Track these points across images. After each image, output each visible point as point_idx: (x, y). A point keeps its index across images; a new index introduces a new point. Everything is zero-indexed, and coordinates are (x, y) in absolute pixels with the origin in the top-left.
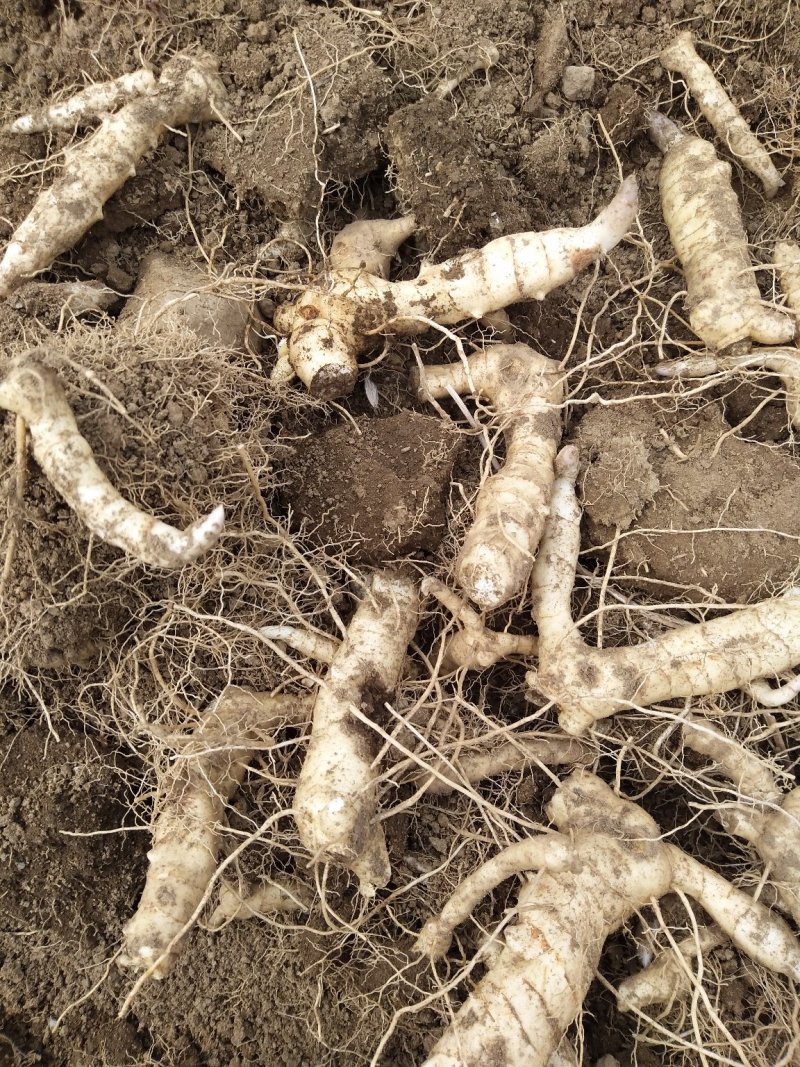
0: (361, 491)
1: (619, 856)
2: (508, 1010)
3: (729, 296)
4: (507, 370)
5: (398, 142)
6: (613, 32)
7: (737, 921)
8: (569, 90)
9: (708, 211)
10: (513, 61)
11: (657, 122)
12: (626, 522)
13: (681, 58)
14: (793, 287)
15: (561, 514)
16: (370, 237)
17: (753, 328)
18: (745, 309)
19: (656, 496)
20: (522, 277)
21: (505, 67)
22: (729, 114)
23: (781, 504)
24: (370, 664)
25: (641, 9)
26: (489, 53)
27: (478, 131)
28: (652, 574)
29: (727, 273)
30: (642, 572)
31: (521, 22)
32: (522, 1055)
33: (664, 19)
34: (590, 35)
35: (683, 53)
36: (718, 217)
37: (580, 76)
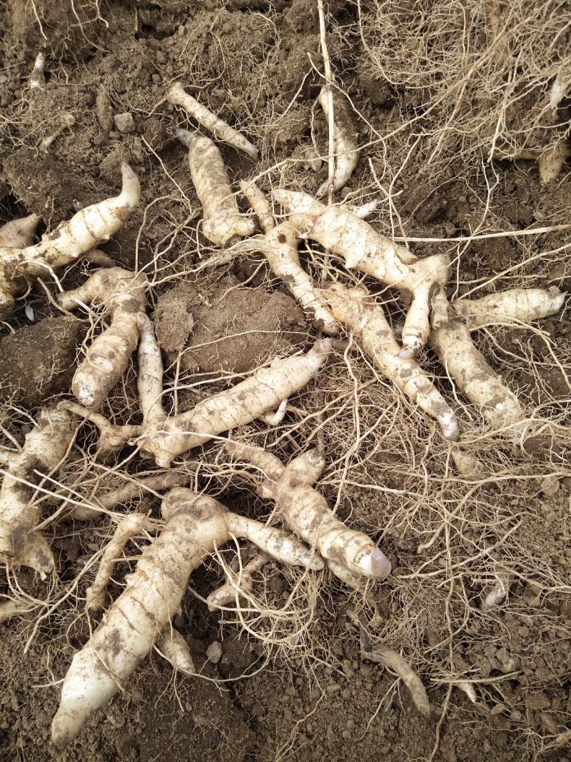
0: (21, 365)
1: (191, 522)
2: (120, 614)
3: (217, 215)
4: (106, 282)
5: (10, 175)
6: (139, 92)
7: (266, 542)
8: (121, 127)
9: (206, 174)
10: (85, 120)
11: (181, 133)
12: (181, 346)
13: (177, 97)
14: (254, 203)
15: (146, 352)
16: (14, 229)
17: (235, 229)
18: (228, 219)
19: (194, 329)
20: (91, 229)
21: (81, 123)
22: (212, 120)
23: (262, 316)
24: (35, 455)
25: (151, 76)
26: (68, 118)
27: (71, 161)
28: (200, 372)
29: (215, 204)
30: (196, 372)
31: (81, 98)
32: (129, 636)
33: (165, 79)
34: (126, 96)
35: (177, 94)
36: (211, 176)
37: (124, 119)
